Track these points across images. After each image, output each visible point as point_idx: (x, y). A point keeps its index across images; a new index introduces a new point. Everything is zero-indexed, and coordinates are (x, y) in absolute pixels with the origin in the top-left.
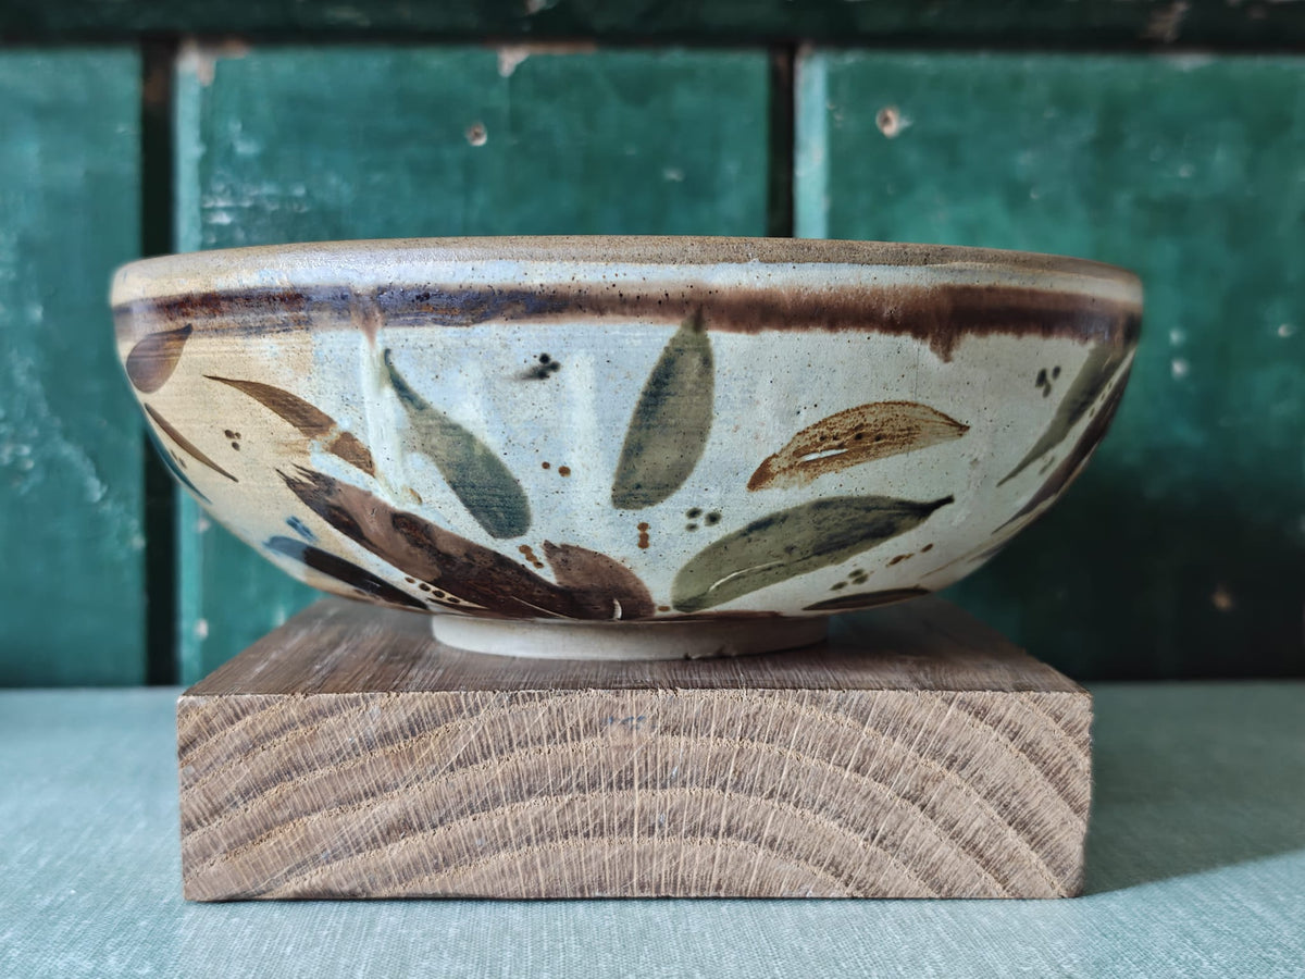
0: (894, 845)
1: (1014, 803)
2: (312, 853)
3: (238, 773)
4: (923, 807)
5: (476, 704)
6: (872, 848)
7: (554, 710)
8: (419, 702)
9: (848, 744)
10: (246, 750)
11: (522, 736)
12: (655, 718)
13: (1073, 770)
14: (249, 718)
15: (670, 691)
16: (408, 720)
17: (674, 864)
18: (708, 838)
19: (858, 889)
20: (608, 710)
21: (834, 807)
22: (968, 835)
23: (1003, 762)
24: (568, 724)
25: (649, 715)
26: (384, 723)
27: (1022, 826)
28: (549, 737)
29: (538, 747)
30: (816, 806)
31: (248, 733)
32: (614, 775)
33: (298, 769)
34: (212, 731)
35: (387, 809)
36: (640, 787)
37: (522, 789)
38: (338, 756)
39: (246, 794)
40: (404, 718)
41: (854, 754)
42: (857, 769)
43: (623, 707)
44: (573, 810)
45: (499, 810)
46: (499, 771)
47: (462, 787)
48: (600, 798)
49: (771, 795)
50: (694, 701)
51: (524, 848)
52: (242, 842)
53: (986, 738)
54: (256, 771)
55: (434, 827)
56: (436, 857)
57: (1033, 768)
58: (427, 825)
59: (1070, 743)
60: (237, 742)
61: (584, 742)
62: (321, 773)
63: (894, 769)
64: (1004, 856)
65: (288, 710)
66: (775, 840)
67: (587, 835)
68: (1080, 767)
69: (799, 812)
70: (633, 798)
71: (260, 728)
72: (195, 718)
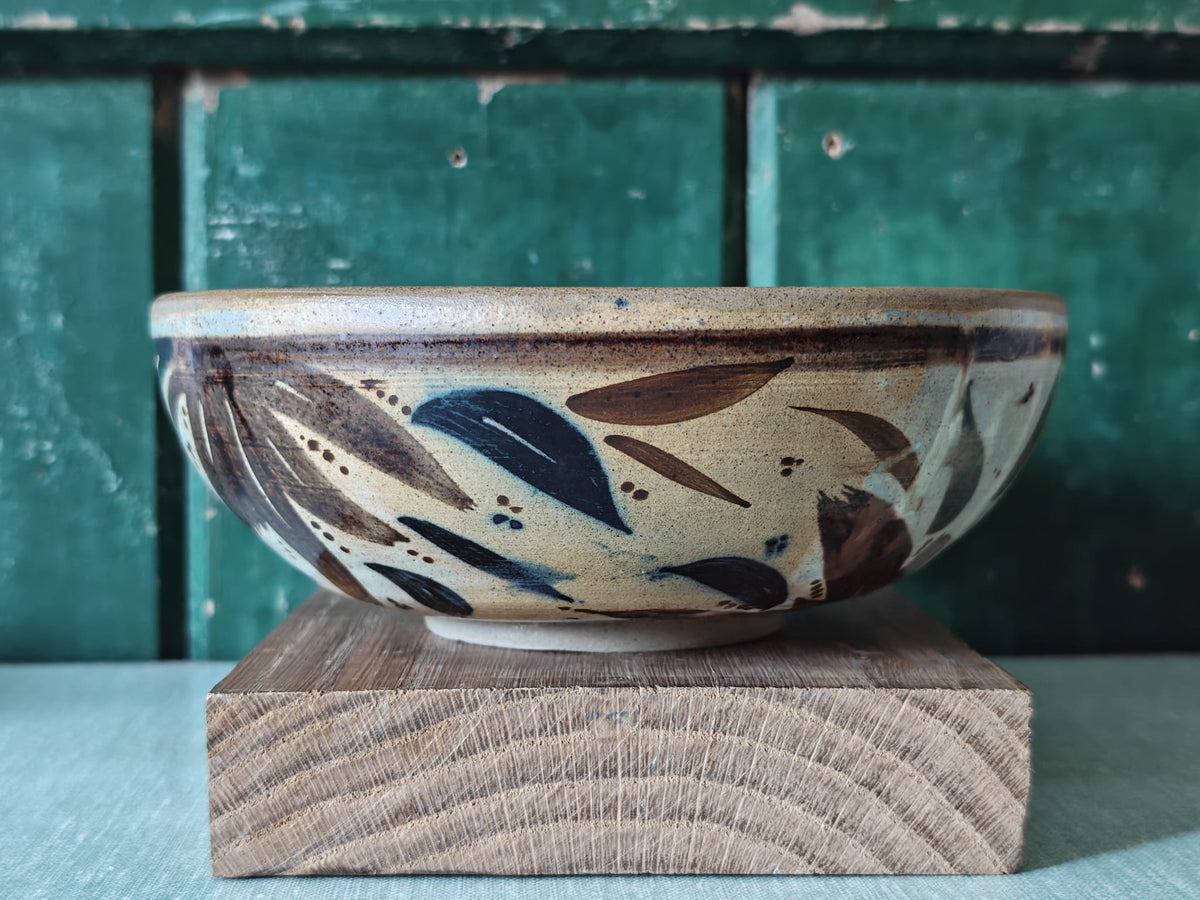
0: (852, 827)
1: (961, 789)
2: (328, 834)
3: (261, 762)
4: (879, 793)
5: (475, 700)
6: (833, 830)
7: (546, 707)
8: (423, 699)
9: (811, 737)
10: (268, 743)
11: (517, 729)
12: (636, 714)
13: (1014, 759)
14: (270, 713)
15: (650, 689)
16: (414, 715)
17: (654, 845)
18: (684, 821)
19: (820, 866)
20: (594, 706)
21: (798, 793)
22: (920, 818)
23: (951, 753)
24: (558, 719)
25: (631, 710)
26: (392, 718)
27: (967, 810)
28: (541, 731)
29: (531, 739)
30: (782, 793)
31: (269, 726)
32: (600, 765)
33: (316, 759)
34: (237, 725)
35: (395, 794)
36: (623, 776)
37: (516, 777)
38: (351, 747)
39: (269, 781)
40: (411, 713)
41: (817, 746)
42: (819, 760)
43: (608, 703)
44: (563, 796)
45: (496, 796)
46: (496, 761)
47: (463, 775)
48: (586, 785)
49: (741, 783)
50: (672, 698)
51: (519, 830)
52: (264, 825)
53: (935, 731)
54: (277, 761)
55: (438, 811)
56: (439, 838)
57: (978, 757)
58: (431, 809)
59: (1012, 735)
60: (260, 735)
61: (572, 735)
62: (335, 762)
63: (852, 759)
64: (951, 837)
65: (306, 707)
66: (745, 823)
67: (575, 818)
68: (1021, 756)
69: (766, 798)
70: (617, 786)
71: (281, 722)
72: (222, 713)
